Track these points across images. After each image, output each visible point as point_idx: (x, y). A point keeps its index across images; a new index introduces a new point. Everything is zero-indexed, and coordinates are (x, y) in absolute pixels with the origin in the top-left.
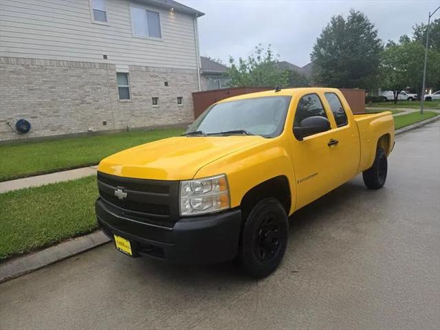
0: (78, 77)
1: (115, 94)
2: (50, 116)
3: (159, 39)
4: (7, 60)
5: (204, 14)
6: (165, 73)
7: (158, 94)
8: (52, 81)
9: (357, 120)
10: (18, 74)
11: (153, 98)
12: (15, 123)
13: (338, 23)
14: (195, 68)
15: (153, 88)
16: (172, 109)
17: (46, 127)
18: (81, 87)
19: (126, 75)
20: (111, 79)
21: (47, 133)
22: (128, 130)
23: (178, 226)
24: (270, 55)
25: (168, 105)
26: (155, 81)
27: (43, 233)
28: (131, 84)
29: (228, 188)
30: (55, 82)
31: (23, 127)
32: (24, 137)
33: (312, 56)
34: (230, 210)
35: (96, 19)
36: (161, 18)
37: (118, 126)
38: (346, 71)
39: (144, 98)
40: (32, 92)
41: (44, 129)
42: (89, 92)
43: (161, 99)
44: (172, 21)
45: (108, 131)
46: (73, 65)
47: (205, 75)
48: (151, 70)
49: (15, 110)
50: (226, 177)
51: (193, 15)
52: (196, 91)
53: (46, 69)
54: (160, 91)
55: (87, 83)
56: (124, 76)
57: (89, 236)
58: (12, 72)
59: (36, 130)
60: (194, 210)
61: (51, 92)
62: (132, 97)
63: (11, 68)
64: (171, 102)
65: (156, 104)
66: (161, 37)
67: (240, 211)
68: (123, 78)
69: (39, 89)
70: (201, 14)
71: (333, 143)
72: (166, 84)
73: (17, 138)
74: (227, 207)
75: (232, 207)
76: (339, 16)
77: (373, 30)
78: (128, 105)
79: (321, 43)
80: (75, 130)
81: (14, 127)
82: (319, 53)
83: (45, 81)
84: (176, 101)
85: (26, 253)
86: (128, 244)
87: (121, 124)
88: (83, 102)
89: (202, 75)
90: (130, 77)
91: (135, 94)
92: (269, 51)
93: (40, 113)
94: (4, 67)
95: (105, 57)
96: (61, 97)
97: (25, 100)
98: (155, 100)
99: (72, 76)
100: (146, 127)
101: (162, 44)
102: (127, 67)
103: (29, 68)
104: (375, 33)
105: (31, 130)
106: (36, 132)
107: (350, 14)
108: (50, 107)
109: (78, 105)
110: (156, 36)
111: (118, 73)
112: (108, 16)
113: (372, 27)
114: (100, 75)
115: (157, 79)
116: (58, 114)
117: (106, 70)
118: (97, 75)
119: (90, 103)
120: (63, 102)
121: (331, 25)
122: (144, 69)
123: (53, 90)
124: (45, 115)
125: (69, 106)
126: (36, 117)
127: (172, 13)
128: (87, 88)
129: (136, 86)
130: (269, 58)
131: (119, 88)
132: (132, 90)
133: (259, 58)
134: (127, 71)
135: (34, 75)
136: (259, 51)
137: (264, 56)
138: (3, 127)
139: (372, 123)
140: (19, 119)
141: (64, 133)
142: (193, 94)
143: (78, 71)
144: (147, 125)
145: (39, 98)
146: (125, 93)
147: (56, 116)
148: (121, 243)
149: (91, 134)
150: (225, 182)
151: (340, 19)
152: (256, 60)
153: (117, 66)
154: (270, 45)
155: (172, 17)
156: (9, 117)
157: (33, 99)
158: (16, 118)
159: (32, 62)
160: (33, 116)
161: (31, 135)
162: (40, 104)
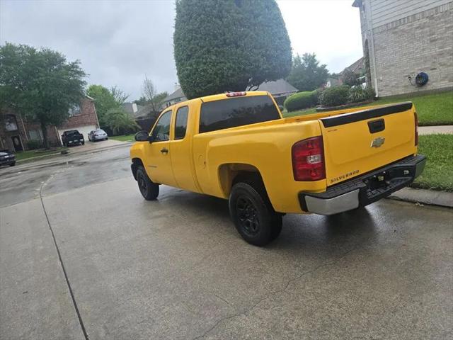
2: (450, 66)
12: (416, 76)
17: (444, 79)
21: (445, 84)
31: (422, 80)
32: (422, 89)
40: (434, 43)
41: (442, 80)
49: (417, 65)
58: (417, 28)
59: (434, 82)
63: (417, 24)
69: (441, 39)
71: (164, 151)
73: (416, 91)
81: (414, 81)
83: (449, 28)
93: (440, 64)
94: (412, 25)
97: (426, 53)
103: (433, 18)
105: (429, 83)
106: (434, 84)
124: (444, 65)
126: (435, 69)
138: (407, 82)
140: (419, 72)
145: (440, 48)
156: (412, 71)
157: (435, 50)
158: (417, 71)
159: (436, 11)
160: (433, 67)
161: (429, 87)
162: (441, 54)
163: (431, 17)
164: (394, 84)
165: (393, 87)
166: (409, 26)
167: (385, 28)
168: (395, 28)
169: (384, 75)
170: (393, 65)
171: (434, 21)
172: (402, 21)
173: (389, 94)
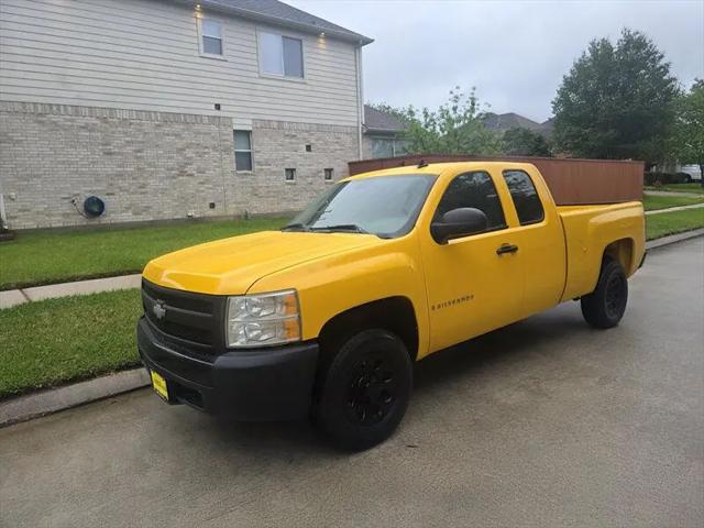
0: (176, 135)
1: (230, 162)
2: (133, 193)
3: (300, 80)
4: (76, 111)
5: (372, 41)
6: (307, 132)
7: (295, 163)
8: (139, 142)
9: (563, 215)
10: (90, 131)
11: (287, 170)
12: (83, 201)
13: (601, 52)
14: (355, 125)
15: (287, 154)
16: (315, 187)
17: (127, 209)
18: (180, 151)
19: (247, 133)
20: (225, 140)
21: (128, 217)
22: (246, 216)
23: (221, 361)
24: (473, 104)
25: (310, 180)
26: (291, 143)
27: (74, 361)
28: (255, 147)
29: (299, 311)
30: (143, 142)
31: (94, 207)
32: (95, 222)
33: (556, 105)
34: (301, 343)
35: (205, 51)
36: (305, 49)
37: (232, 210)
38: (612, 131)
39: (273, 168)
40: (109, 157)
41: (123, 211)
42: (190, 158)
43: (300, 171)
44: (322, 52)
45: (216, 217)
46: (169, 118)
47: (370, 134)
48: (286, 126)
49: (85, 182)
50: (296, 294)
51: (355, 42)
52: (354, 160)
53: (131, 124)
54: (298, 159)
55: (189, 146)
56: (244, 135)
57: (139, 370)
58: (83, 127)
59: (112, 212)
60: (250, 340)
61: (137, 158)
62: (256, 167)
63: (81, 121)
64: (314, 175)
65: (292, 178)
66: (303, 76)
67: (317, 346)
68: (243, 139)
69: (119, 154)
70: (368, 41)
71: (507, 249)
72: (309, 148)
73: (85, 223)
74: (297, 339)
75: (304, 339)
76: (603, 40)
77: (662, 62)
78: (248, 179)
79: (570, 85)
80: (168, 214)
81: (81, 207)
82: (568, 99)
83: (128, 142)
84: (323, 174)
85: (45, 388)
86: (164, 383)
87: (237, 208)
88: (182, 173)
89: (365, 135)
90: (253, 137)
91: (259, 163)
92: (473, 99)
93: (120, 188)
94: (72, 121)
95: (218, 107)
96: (150, 165)
97: (99, 169)
98: (291, 172)
99: (168, 135)
100: (274, 214)
101: (303, 86)
102: (250, 122)
103: (107, 122)
104: (666, 68)
105: (104, 213)
106: (112, 215)
107: (622, 37)
108: (134, 179)
109: (174, 177)
110: (295, 75)
111: (236, 132)
112: (225, 46)
113: (662, 57)
114: (209, 134)
115: (293, 141)
116: (143, 190)
117: (218, 126)
118: (205, 134)
119: (191, 175)
120: (153, 172)
121: (588, 54)
122: (275, 125)
123: (139, 154)
124: (126, 191)
125: (162, 179)
126: (113, 194)
127: (322, 41)
128: (189, 153)
129: (262, 150)
130: (472, 110)
131: (236, 153)
132: (256, 157)
133: (455, 109)
134: (250, 129)
135: (113, 133)
136: (456, 99)
137: (463, 106)
138: (66, 208)
139: (593, 220)
140: (89, 195)
141: (151, 219)
142: (350, 164)
143: (178, 128)
144: (276, 211)
145: (119, 166)
146: (245, 161)
147: (142, 193)
148: (157, 382)
149: (191, 220)
150: (294, 301)
151: (606, 45)
152: (451, 112)
153: (234, 121)
154: (474, 89)
155: (321, 46)
156: (76, 192)
157: (110, 168)
158: (85, 193)
159: (111, 113)
160: (110, 192)
161: (105, 220)
162: (120, 175)
163: (104, 120)
164: (41, 208)
165: (38, 213)
166: (66, 120)
167: (19, 107)
168: (40, 114)
169: (20, 190)
170: (38, 176)
171: (107, 126)
172: (55, 108)
173: (31, 225)
